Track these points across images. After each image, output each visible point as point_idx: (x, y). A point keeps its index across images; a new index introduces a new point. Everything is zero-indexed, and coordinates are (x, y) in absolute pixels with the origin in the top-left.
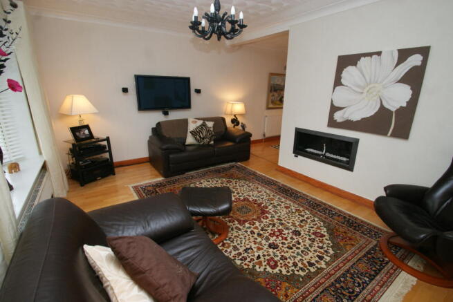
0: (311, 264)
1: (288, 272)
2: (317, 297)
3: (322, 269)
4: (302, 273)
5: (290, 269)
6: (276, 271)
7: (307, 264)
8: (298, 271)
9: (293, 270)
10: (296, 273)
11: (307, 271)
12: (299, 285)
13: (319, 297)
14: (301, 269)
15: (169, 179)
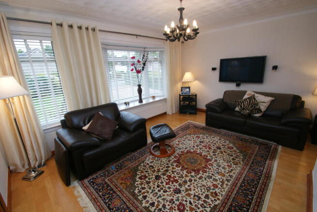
0: (145, 197)
1: (137, 184)
2: (120, 197)
3: (141, 203)
4: (136, 191)
5: (140, 186)
6: (138, 179)
7: (145, 195)
8: (138, 189)
9: (138, 187)
10: (137, 189)
11: (139, 194)
12: (128, 190)
13: (119, 198)
14: (140, 191)
15: (207, 127)
